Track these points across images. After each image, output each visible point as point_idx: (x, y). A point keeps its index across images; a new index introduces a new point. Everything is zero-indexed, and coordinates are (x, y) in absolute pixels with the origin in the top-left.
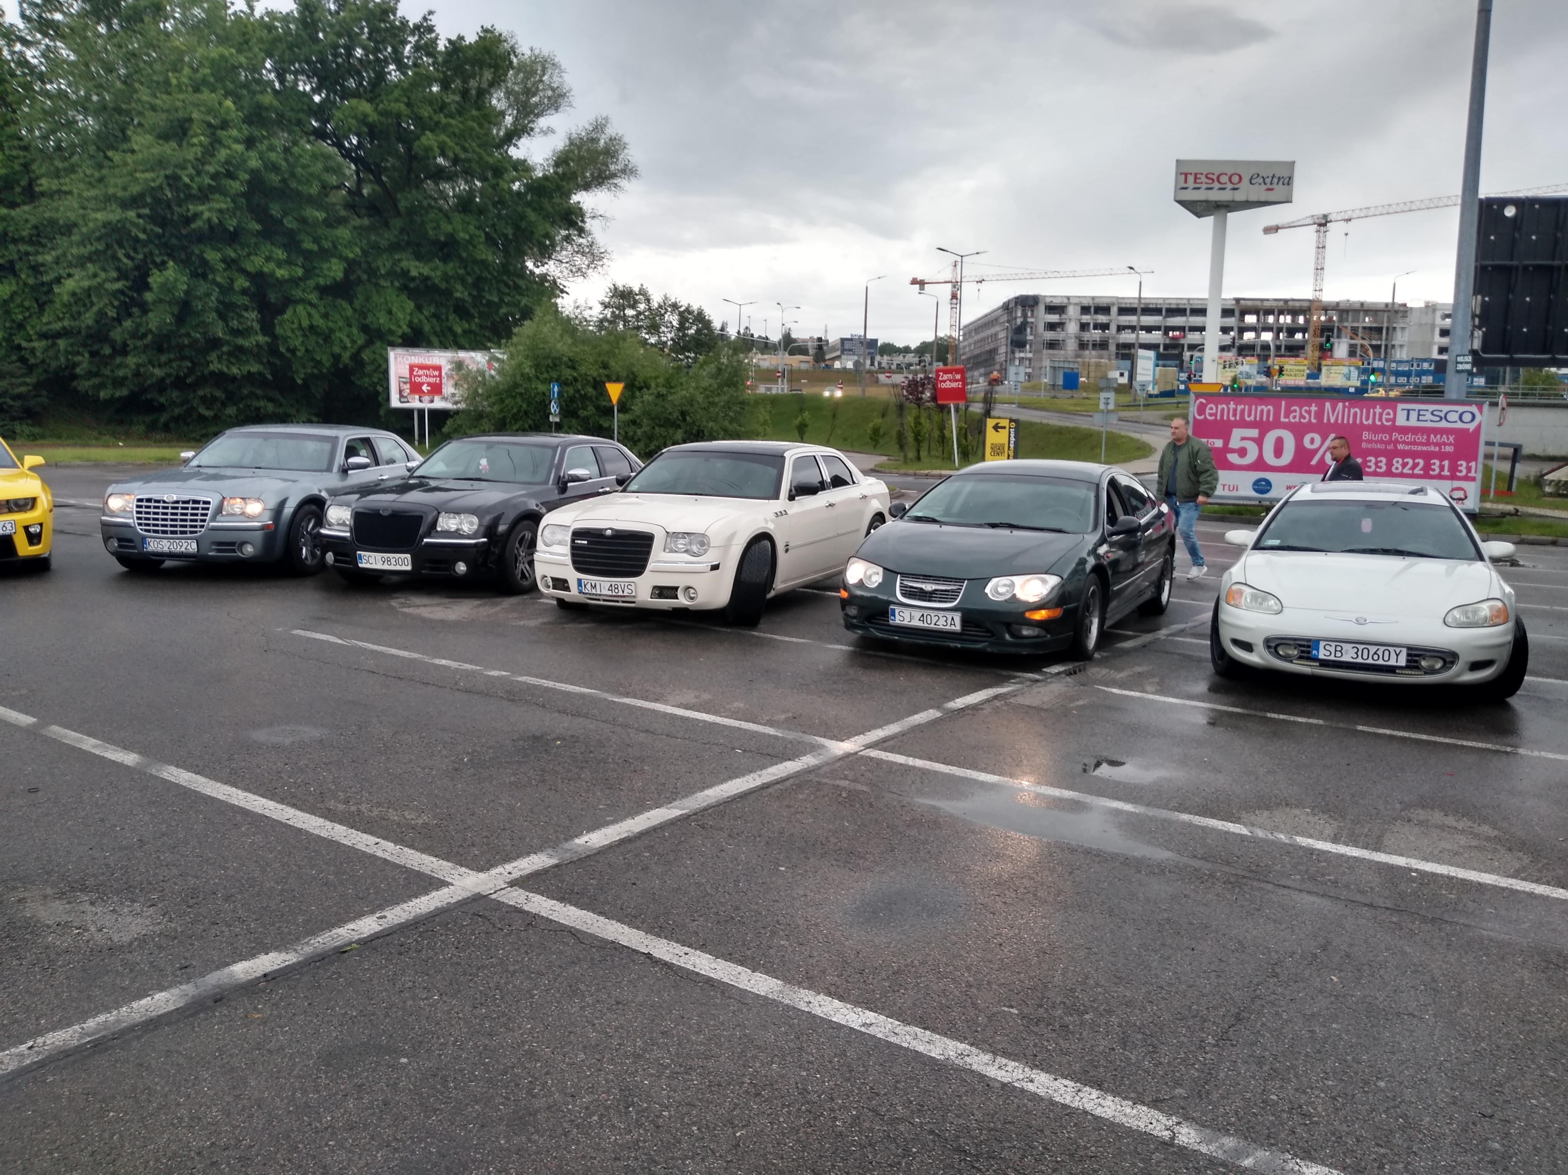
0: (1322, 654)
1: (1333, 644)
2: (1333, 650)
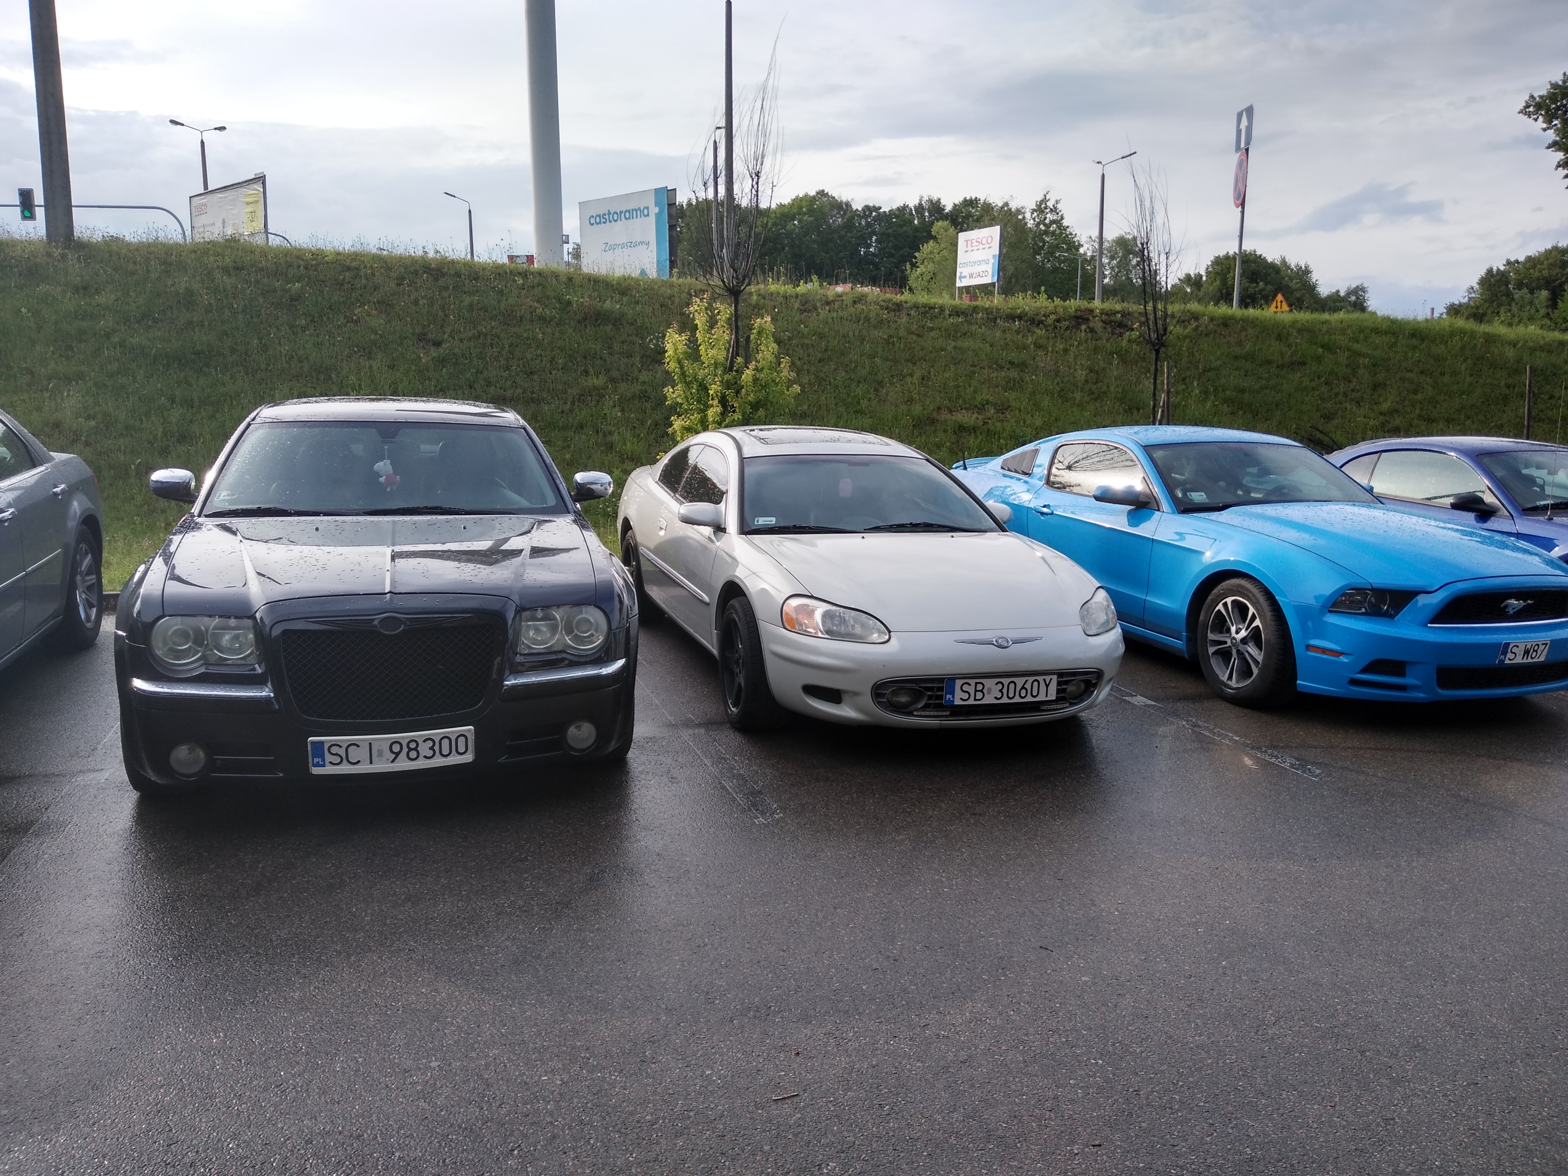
0: (958, 698)
1: (972, 682)
2: (971, 690)
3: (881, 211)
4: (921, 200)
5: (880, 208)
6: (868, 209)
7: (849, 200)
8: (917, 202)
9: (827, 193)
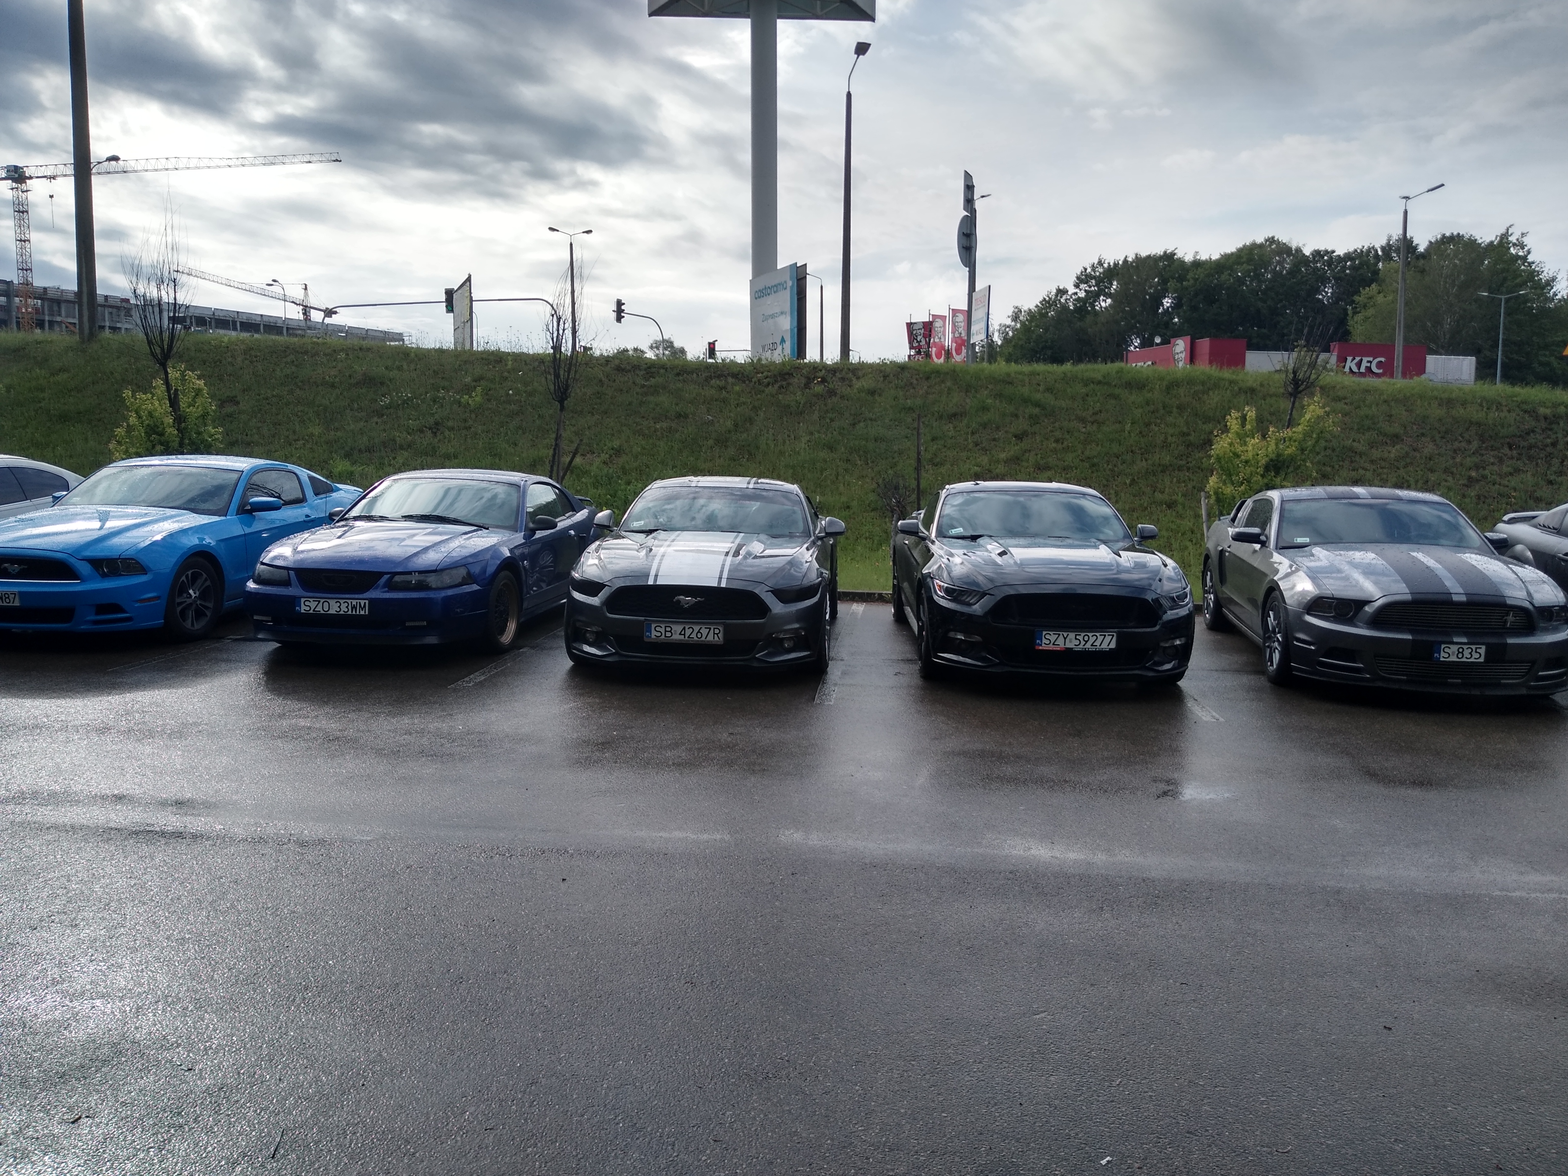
3: (1334, 254)
4: (1389, 240)
5: (1333, 252)
6: (1317, 254)
7: (1300, 245)
8: (1384, 242)
9: (1278, 240)
